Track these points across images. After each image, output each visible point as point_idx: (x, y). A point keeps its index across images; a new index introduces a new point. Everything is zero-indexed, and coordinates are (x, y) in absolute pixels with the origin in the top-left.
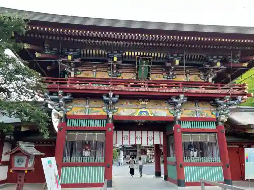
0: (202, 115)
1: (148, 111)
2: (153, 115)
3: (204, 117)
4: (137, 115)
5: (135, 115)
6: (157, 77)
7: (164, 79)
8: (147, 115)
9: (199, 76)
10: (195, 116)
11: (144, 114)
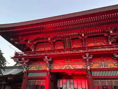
0: (107, 66)
1: (70, 66)
2: (73, 68)
3: (108, 67)
4: (63, 69)
5: (62, 69)
6: (76, 46)
7: (81, 47)
8: (70, 68)
9: (103, 42)
10: (102, 67)
11: (68, 68)
